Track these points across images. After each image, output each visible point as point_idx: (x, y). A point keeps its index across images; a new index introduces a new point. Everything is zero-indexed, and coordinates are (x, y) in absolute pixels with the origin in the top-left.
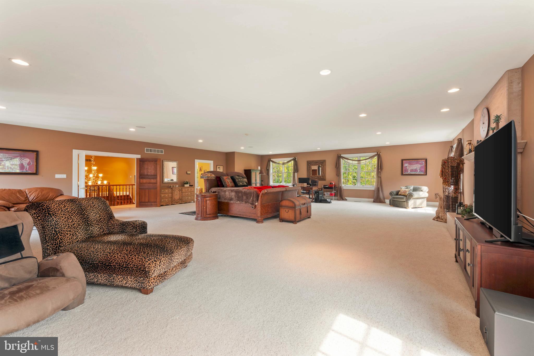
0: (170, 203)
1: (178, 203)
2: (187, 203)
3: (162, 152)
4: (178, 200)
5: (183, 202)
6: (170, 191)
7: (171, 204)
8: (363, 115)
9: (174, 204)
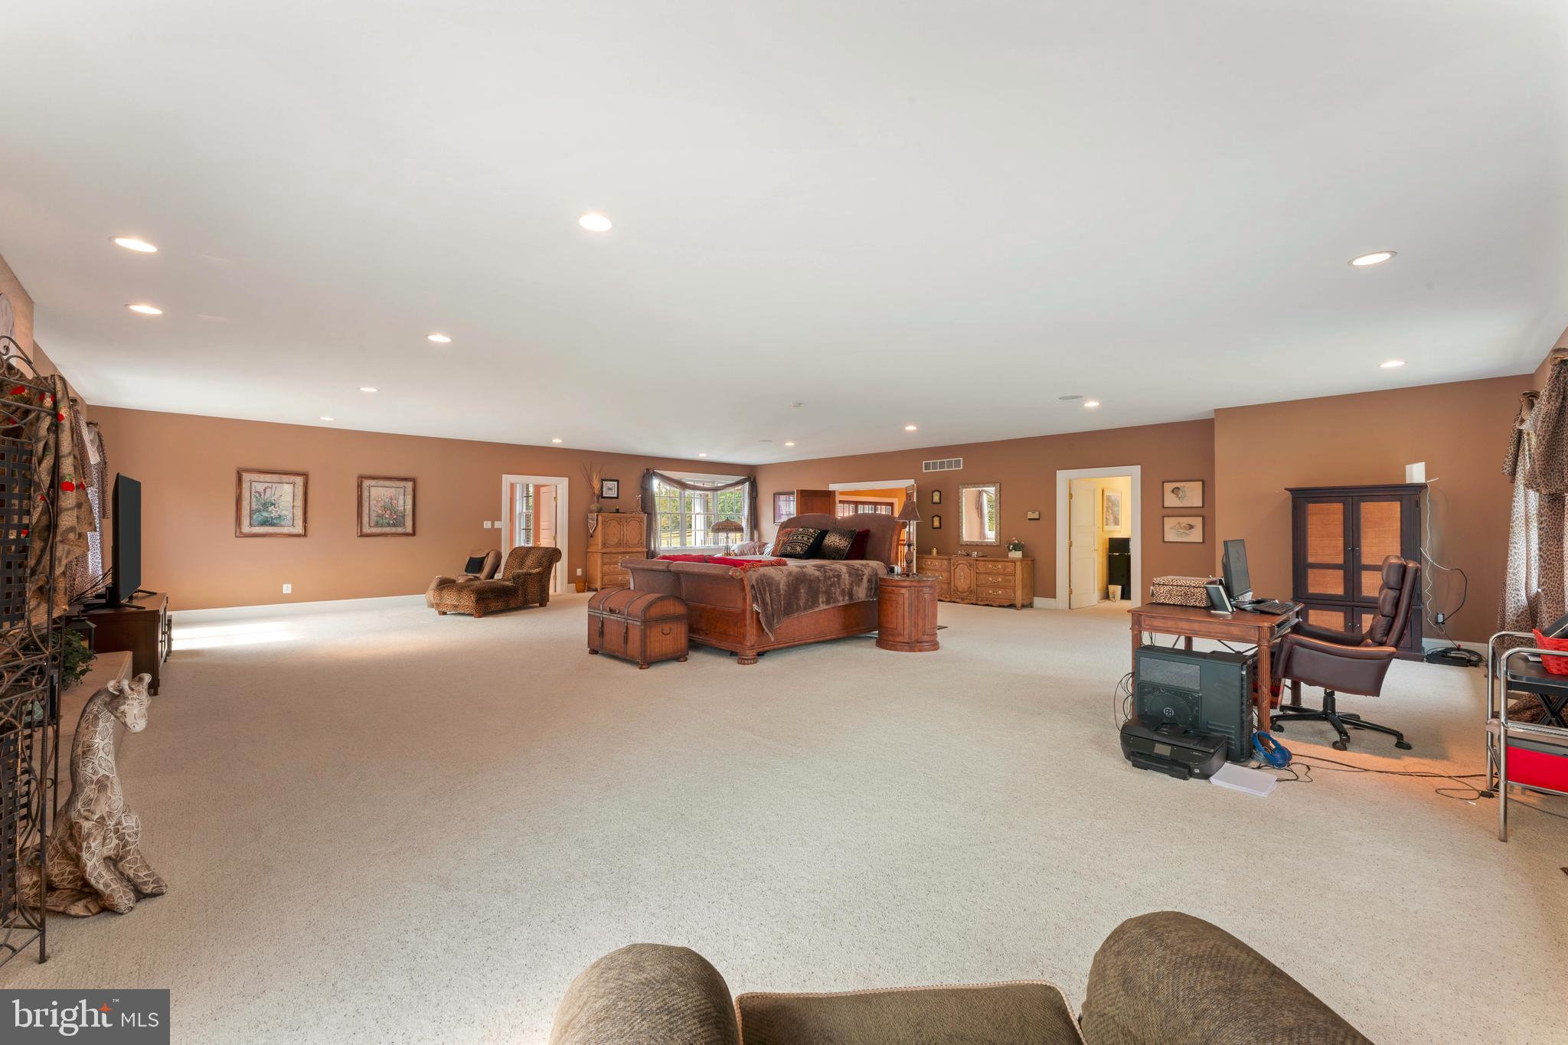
0: (946, 598)
1: (966, 601)
2: (991, 606)
3: (958, 464)
4: (965, 592)
5: (981, 601)
6: (944, 566)
7: (948, 600)
8: (439, 338)
9: (954, 602)
